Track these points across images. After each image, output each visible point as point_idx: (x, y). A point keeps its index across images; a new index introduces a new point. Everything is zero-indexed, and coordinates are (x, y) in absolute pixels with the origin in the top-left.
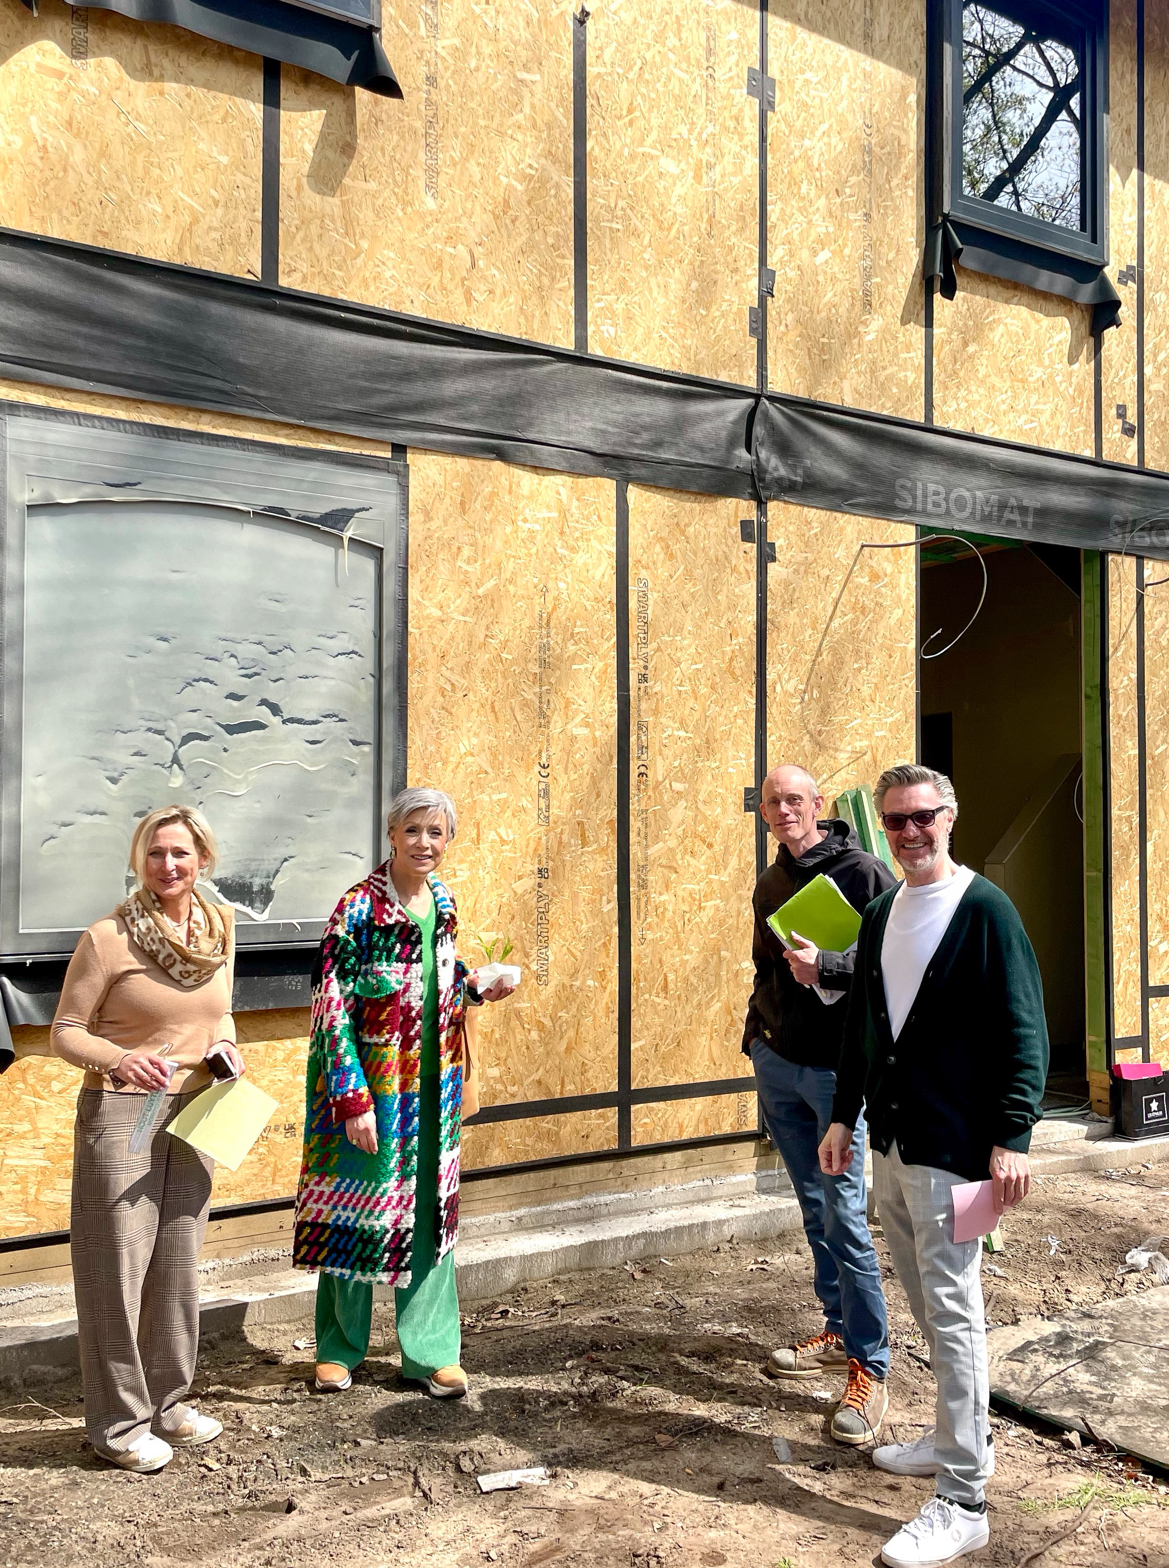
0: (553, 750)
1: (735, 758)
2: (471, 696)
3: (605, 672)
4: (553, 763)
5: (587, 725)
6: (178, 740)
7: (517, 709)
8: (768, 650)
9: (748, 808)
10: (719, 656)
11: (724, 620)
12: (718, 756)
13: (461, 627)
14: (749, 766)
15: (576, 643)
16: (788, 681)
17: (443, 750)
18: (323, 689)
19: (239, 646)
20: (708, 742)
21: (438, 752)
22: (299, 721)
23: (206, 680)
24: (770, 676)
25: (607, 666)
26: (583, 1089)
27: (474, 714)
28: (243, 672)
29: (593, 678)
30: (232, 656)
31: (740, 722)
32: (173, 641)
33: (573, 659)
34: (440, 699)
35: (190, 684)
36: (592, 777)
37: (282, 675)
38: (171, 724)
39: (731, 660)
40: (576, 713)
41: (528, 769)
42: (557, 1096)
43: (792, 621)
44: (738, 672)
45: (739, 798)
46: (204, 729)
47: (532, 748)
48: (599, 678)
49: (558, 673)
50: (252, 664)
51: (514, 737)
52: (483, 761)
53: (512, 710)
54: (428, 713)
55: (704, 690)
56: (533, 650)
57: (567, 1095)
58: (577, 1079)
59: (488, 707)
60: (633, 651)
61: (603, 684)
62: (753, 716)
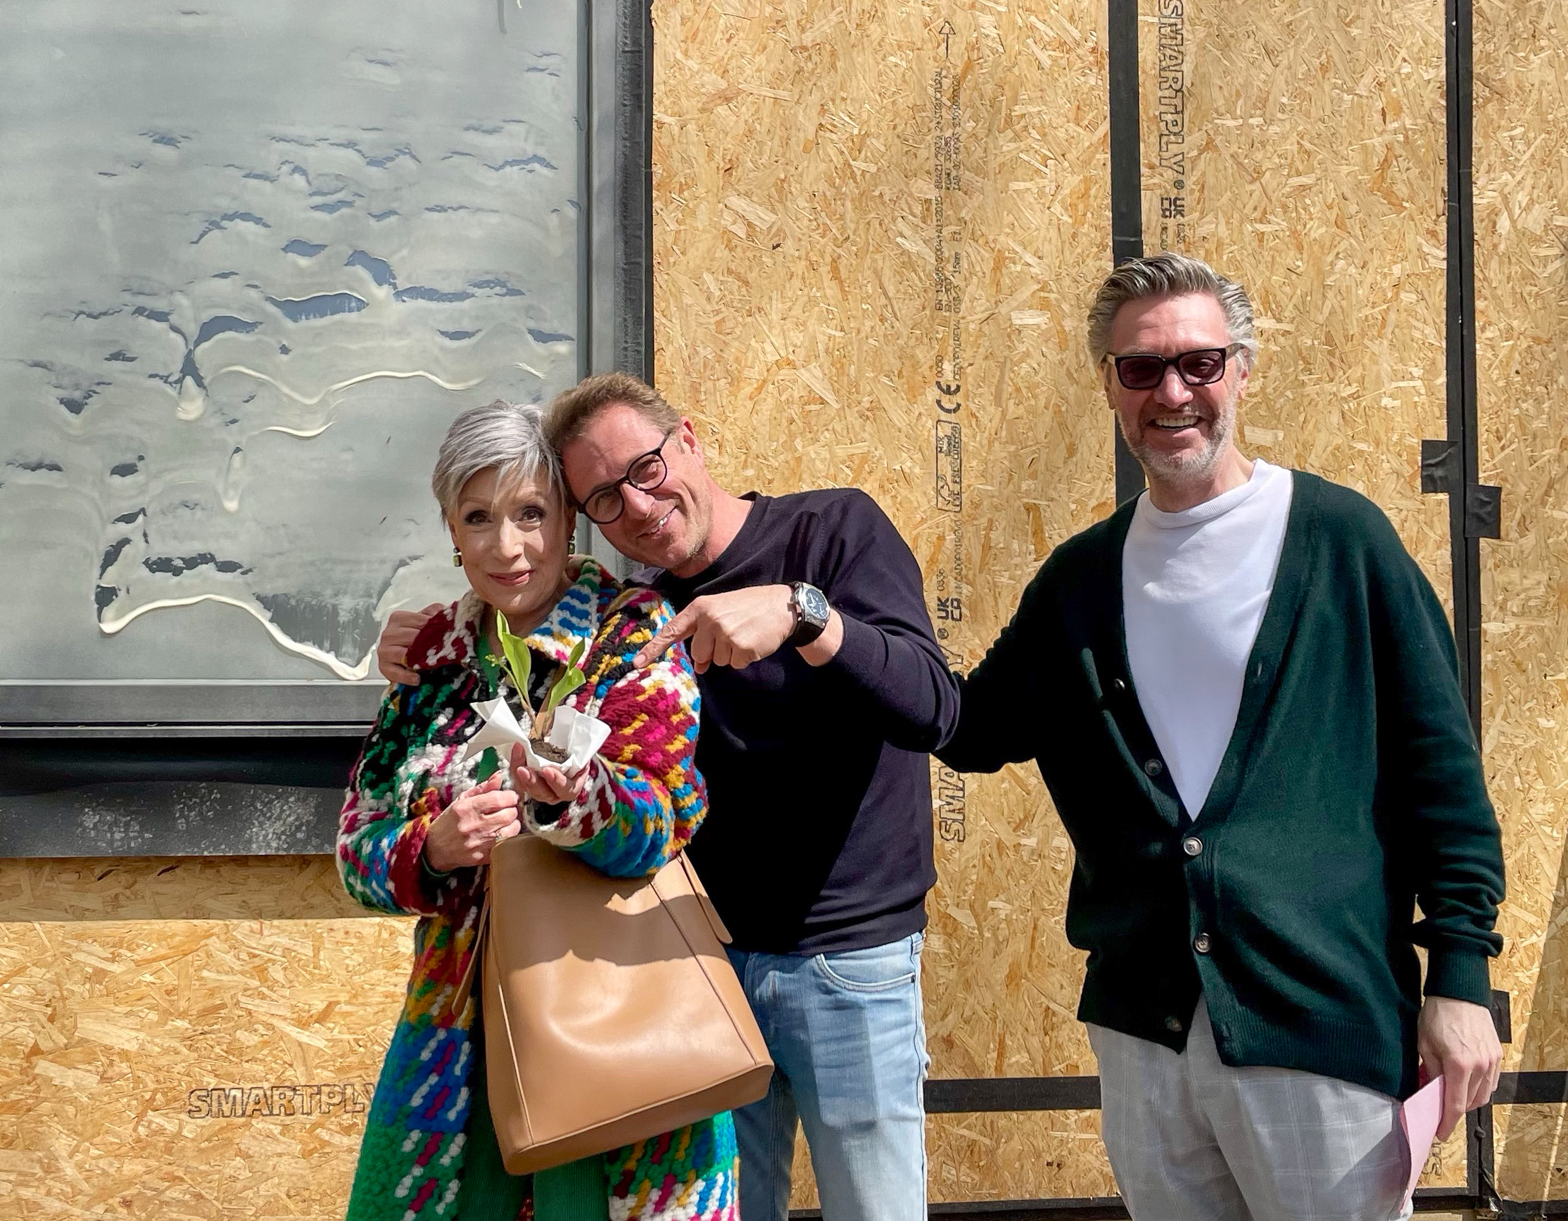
0: (967, 354)
1: (1396, 376)
2: (789, 246)
3: (1085, 195)
4: (969, 384)
5: (1045, 306)
6: (193, 330)
7: (887, 274)
8: (1477, 140)
9: (1430, 484)
10: (1356, 157)
11: (1367, 79)
12: (1356, 372)
13: (766, 112)
14: (1430, 392)
15: (1017, 137)
16: (1527, 209)
17: (730, 354)
18: (476, 233)
19: (311, 153)
20: (1329, 340)
21: (719, 359)
22: (431, 294)
23: (246, 217)
24: (1483, 197)
25: (1088, 182)
26: (1046, 1064)
27: (797, 283)
28: (318, 200)
29: (1057, 208)
30: (297, 169)
31: (1408, 297)
32: (184, 144)
33: (1009, 169)
34: (722, 253)
35: (216, 225)
36: (1058, 412)
37: (395, 205)
38: (182, 300)
39: (1385, 164)
40: (1019, 280)
41: (913, 394)
42: (990, 1074)
43: (1535, 77)
44: (1402, 190)
45: (1411, 465)
46: (244, 310)
47: (920, 354)
48: (1071, 208)
49: (978, 198)
50: (335, 184)
51: (880, 330)
52: (813, 378)
53: (878, 274)
54: (698, 281)
55: (1317, 230)
56: (923, 153)
57: (1011, 1073)
58: (1034, 1042)
59: (824, 270)
60: (1148, 151)
61: (1079, 221)
62: (1441, 285)
